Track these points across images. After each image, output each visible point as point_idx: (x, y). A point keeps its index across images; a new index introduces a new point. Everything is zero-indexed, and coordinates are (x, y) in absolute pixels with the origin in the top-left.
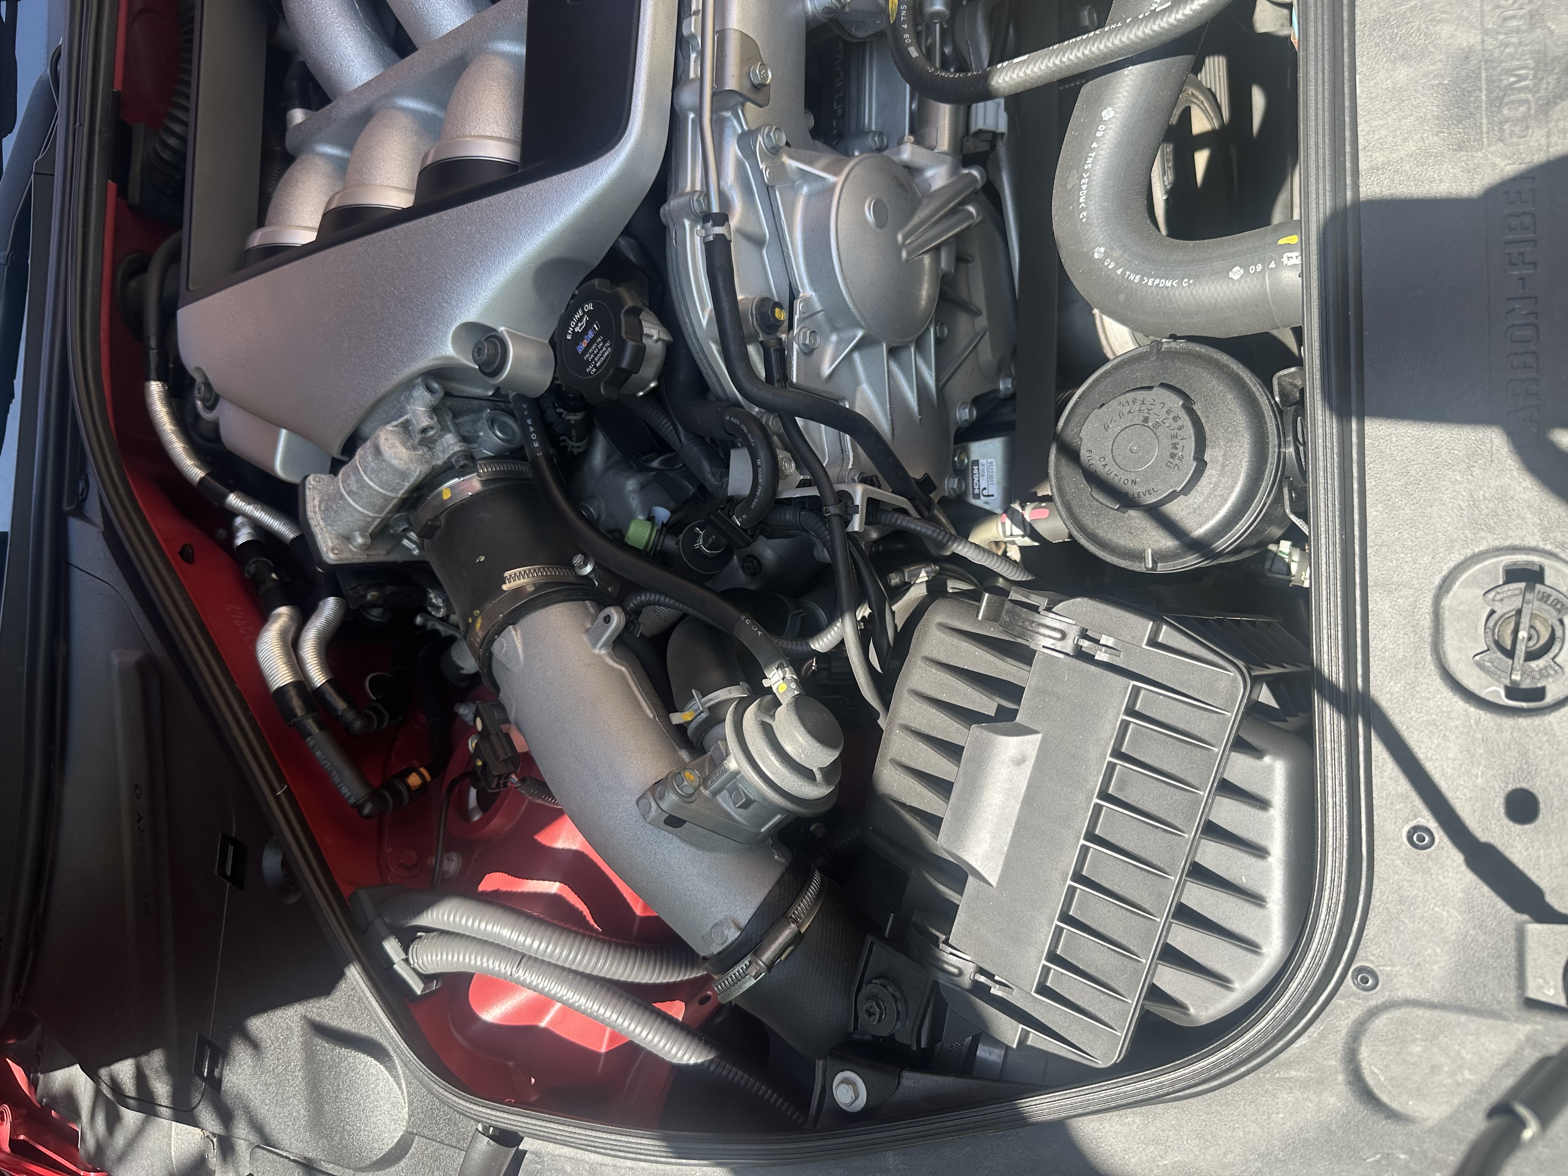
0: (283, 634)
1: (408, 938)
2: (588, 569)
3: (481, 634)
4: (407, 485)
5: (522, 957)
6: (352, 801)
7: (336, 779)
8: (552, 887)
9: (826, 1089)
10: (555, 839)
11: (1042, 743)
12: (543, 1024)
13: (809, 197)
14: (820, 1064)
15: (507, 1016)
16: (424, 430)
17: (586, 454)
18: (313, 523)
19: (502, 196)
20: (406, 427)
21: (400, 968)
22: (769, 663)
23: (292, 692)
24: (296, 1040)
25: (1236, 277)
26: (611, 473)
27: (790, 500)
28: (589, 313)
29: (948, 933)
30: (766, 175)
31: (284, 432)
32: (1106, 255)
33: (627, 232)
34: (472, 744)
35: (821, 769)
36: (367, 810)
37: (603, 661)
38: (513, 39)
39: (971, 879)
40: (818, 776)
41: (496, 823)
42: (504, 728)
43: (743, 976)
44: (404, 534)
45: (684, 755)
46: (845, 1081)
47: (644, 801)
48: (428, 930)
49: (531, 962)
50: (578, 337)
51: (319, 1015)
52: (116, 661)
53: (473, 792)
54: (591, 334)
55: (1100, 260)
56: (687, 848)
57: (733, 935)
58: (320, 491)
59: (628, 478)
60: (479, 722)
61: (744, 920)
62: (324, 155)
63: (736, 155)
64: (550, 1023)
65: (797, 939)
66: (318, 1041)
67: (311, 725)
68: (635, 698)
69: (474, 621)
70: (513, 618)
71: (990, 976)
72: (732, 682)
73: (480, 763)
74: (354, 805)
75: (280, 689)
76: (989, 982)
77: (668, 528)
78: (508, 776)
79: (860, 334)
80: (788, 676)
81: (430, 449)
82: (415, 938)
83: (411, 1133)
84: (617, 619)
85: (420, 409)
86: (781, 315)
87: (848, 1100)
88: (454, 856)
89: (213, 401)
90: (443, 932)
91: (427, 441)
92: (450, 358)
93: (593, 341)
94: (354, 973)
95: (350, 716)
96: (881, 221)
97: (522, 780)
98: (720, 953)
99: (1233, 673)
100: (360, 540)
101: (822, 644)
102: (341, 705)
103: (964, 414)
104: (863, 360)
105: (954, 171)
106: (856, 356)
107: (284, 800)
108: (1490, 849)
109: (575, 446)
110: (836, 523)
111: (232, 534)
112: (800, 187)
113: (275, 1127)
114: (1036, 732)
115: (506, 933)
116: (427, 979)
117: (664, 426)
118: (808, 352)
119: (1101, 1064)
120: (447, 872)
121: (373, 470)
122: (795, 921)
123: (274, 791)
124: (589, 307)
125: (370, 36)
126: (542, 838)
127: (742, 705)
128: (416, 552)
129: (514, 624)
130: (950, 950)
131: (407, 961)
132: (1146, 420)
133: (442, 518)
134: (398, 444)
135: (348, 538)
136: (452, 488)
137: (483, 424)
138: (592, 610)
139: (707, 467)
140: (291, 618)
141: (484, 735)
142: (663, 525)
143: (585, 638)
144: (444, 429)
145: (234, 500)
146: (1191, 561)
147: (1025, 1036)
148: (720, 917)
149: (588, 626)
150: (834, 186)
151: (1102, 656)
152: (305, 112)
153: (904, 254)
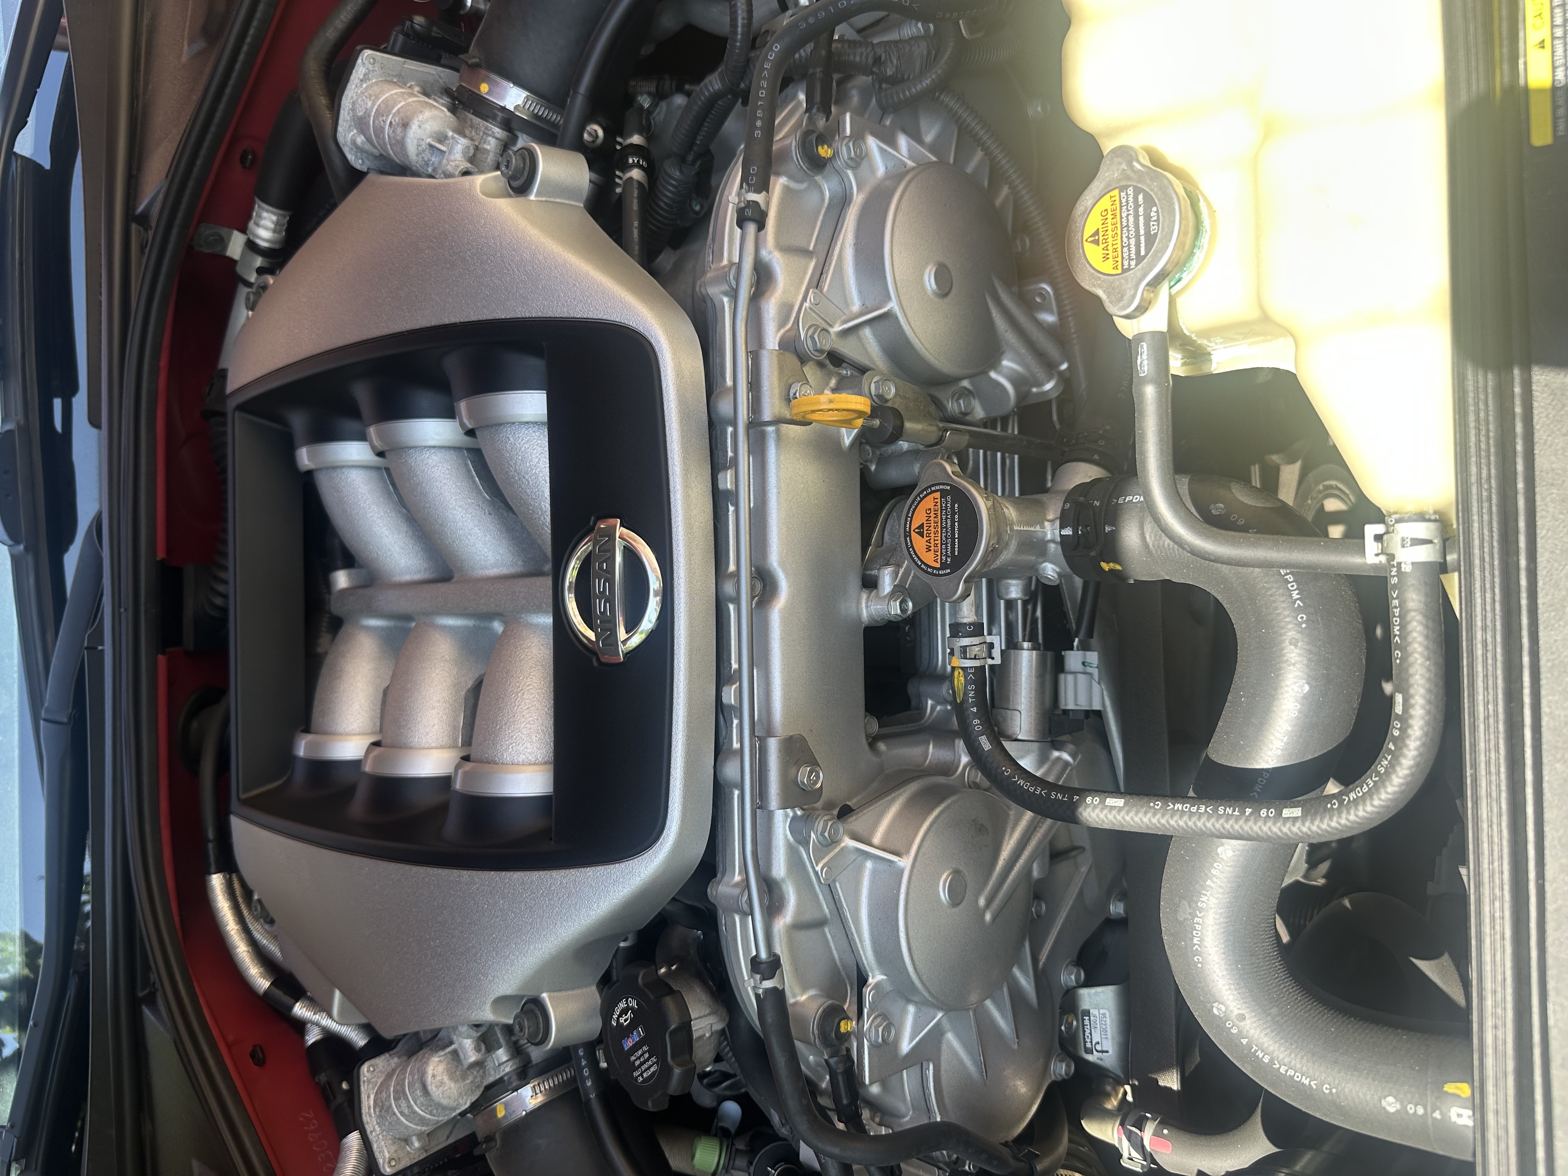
13: (875, 877)
19: (535, 876)
50: (623, 1029)
55: (1221, 1019)
62: (369, 629)
63: (788, 840)
81: (480, 1068)
86: (848, 1027)
89: (270, 920)
93: (638, 1045)
96: (958, 898)
100: (417, 1144)
103: (1069, 978)
118: (881, 1040)
121: (424, 1104)
133: (498, 1137)
134: (446, 1072)
135: (405, 1142)
136: (505, 1104)
150: (903, 866)
152: (349, 576)
153: (988, 917)
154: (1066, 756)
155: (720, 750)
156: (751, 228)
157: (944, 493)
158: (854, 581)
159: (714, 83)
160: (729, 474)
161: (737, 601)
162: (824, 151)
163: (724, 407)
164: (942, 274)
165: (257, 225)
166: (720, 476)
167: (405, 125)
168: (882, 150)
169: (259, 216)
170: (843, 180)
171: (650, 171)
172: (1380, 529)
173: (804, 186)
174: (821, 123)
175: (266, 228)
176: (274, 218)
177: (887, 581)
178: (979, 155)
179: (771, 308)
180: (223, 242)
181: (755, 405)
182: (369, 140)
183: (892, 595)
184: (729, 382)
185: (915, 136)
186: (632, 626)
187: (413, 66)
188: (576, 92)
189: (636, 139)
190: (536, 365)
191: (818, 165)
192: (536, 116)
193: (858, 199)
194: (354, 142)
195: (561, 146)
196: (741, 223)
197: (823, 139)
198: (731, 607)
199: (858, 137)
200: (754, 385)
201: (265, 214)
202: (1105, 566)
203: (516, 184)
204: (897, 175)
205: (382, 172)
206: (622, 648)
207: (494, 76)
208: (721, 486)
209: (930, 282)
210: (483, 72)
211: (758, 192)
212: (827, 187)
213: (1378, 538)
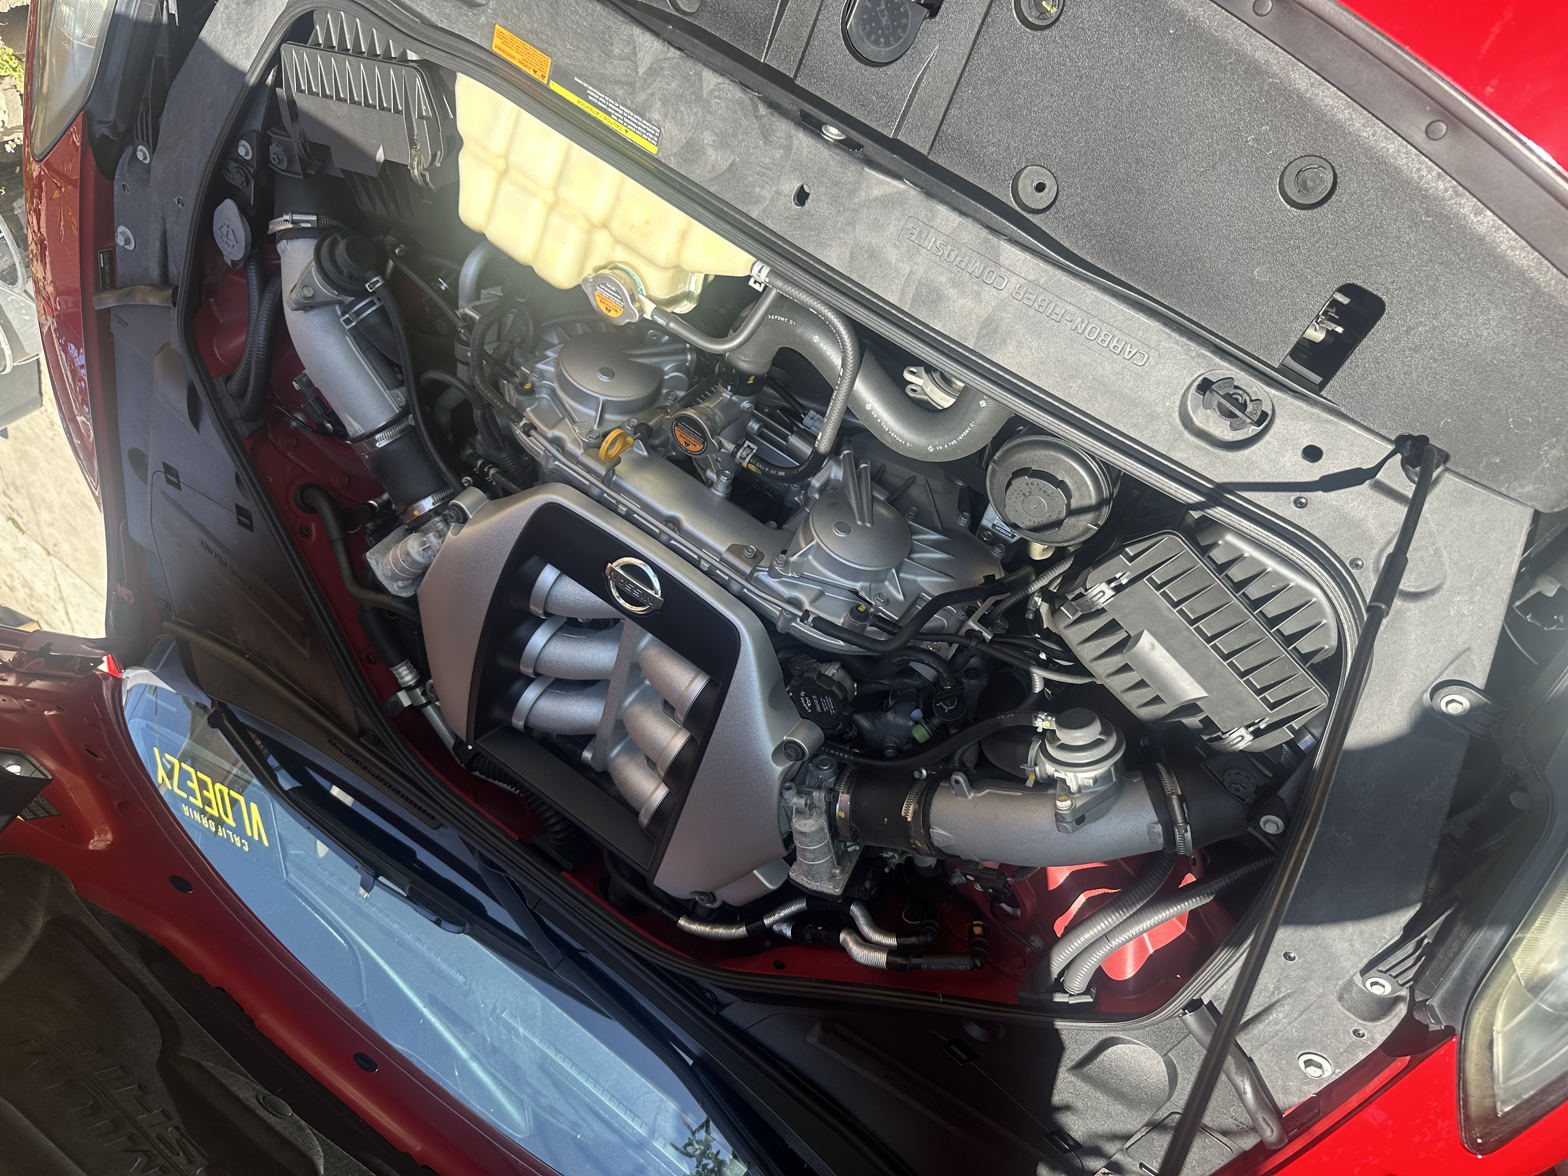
0: (857, 943)
1: (1059, 986)
2: (924, 772)
3: (925, 846)
4: (827, 831)
5: (1106, 936)
6: (969, 967)
7: (953, 968)
8: (1082, 899)
9: (1266, 835)
10: (1057, 881)
11: (1150, 632)
12: (1151, 951)
13: (815, 558)
14: (1250, 829)
15: (1135, 966)
16: (806, 804)
17: (859, 728)
18: (815, 888)
19: (727, 700)
20: (799, 812)
21: (1072, 1001)
22: (1031, 722)
23: (893, 959)
24: (1078, 1083)
25: (985, 405)
26: (877, 722)
27: (954, 655)
28: (805, 695)
29: (1219, 730)
30: (795, 575)
31: (755, 872)
32: (934, 447)
33: (777, 652)
34: (978, 888)
35: (1100, 734)
36: (979, 964)
37: (977, 798)
38: (642, 637)
39: (1198, 703)
40: (1103, 737)
41: (1028, 905)
42: (980, 867)
43: (1183, 837)
44: (846, 847)
45: (1051, 791)
46: (1265, 823)
47: (1060, 828)
48: (1062, 974)
49: (1111, 934)
50: (813, 707)
51: (1072, 1061)
52: (812, 1040)
53: (1003, 905)
54: (817, 702)
55: (935, 450)
56: (1099, 822)
57: (1159, 828)
58: (800, 874)
59: (886, 716)
60: (969, 877)
61: (1156, 819)
62: (617, 755)
63: (776, 581)
64: (1153, 947)
65: (1182, 799)
66: (1085, 1070)
67: (915, 961)
68: (1006, 795)
69: (916, 845)
70: (927, 826)
71: (1253, 724)
72: (1029, 744)
73: (991, 891)
74: (972, 968)
75: (887, 963)
76: (1256, 727)
77: (928, 716)
78: (1006, 882)
79: (894, 571)
80: (1043, 717)
81: (815, 807)
82: (1062, 984)
83: (1165, 1055)
84: (960, 778)
85: (795, 800)
86: (862, 608)
87: (1275, 828)
88: (1033, 938)
89: (712, 897)
90: (1068, 967)
91: (811, 806)
92: (783, 771)
93: (820, 702)
94: (1060, 1024)
95: (922, 939)
96: (847, 530)
97: (1013, 876)
98: (1164, 840)
99: (1166, 538)
100: (838, 871)
101: (1038, 687)
102: (913, 940)
103: (963, 522)
104: (905, 573)
105: (838, 463)
106: (902, 575)
107: (946, 1000)
108: (1323, 478)
109: (853, 733)
110: (981, 647)
111: (781, 936)
112: (808, 560)
113: (1120, 1128)
114: (1142, 632)
115: (1087, 936)
116: (1087, 992)
117: (875, 687)
118: (887, 602)
119: (1325, 705)
120: (1039, 948)
121: (810, 842)
122: (1173, 794)
123: (939, 1002)
124: (803, 693)
125: (578, 694)
126: (1052, 887)
127: (1043, 748)
128: (858, 848)
129: (930, 827)
130: (1227, 735)
131: (1071, 995)
132: (1024, 494)
133: (852, 824)
134: (805, 822)
135: (833, 876)
136: (840, 810)
137: (816, 772)
138: (947, 785)
139: (910, 681)
140: (849, 934)
141: (978, 879)
142: (924, 718)
143: (959, 798)
144: (809, 794)
145: (767, 922)
146: (1106, 511)
147: (1291, 729)
148: (1145, 828)
149: (954, 792)
150: (818, 544)
151: (1124, 581)
152: (588, 750)
153: (868, 525)
154: (846, 452)
155: (725, 585)
156: (533, 432)
157: (676, 425)
158: (704, 488)
159: (477, 413)
160: (620, 506)
161: (672, 538)
162: (528, 386)
163: (595, 492)
164: (604, 371)
165: (403, 678)
166: (619, 511)
167: (408, 554)
168: (544, 364)
169: (400, 674)
170: (544, 386)
171: (495, 465)
172: (752, 280)
173: (536, 403)
174: (517, 380)
175: (407, 675)
176: (405, 667)
177: (711, 475)
178: (578, 325)
179: (571, 446)
180: (398, 703)
181: (597, 475)
182: (403, 579)
183: (718, 477)
184: (587, 483)
185: (551, 346)
186: (650, 585)
187: (385, 541)
188: (443, 473)
189: (479, 463)
190: (533, 561)
191: (531, 392)
192: (443, 499)
193: (555, 385)
194: (399, 587)
195: (459, 493)
196: (529, 435)
197: (522, 384)
198: (672, 542)
199: (533, 370)
200: (589, 470)
201: (400, 670)
202: (751, 382)
203: (461, 520)
204: (557, 364)
205: (419, 585)
206: (658, 596)
207: (414, 506)
208: (623, 513)
209: (605, 379)
210: (409, 509)
211: (522, 420)
212: (544, 395)
213: (755, 282)
